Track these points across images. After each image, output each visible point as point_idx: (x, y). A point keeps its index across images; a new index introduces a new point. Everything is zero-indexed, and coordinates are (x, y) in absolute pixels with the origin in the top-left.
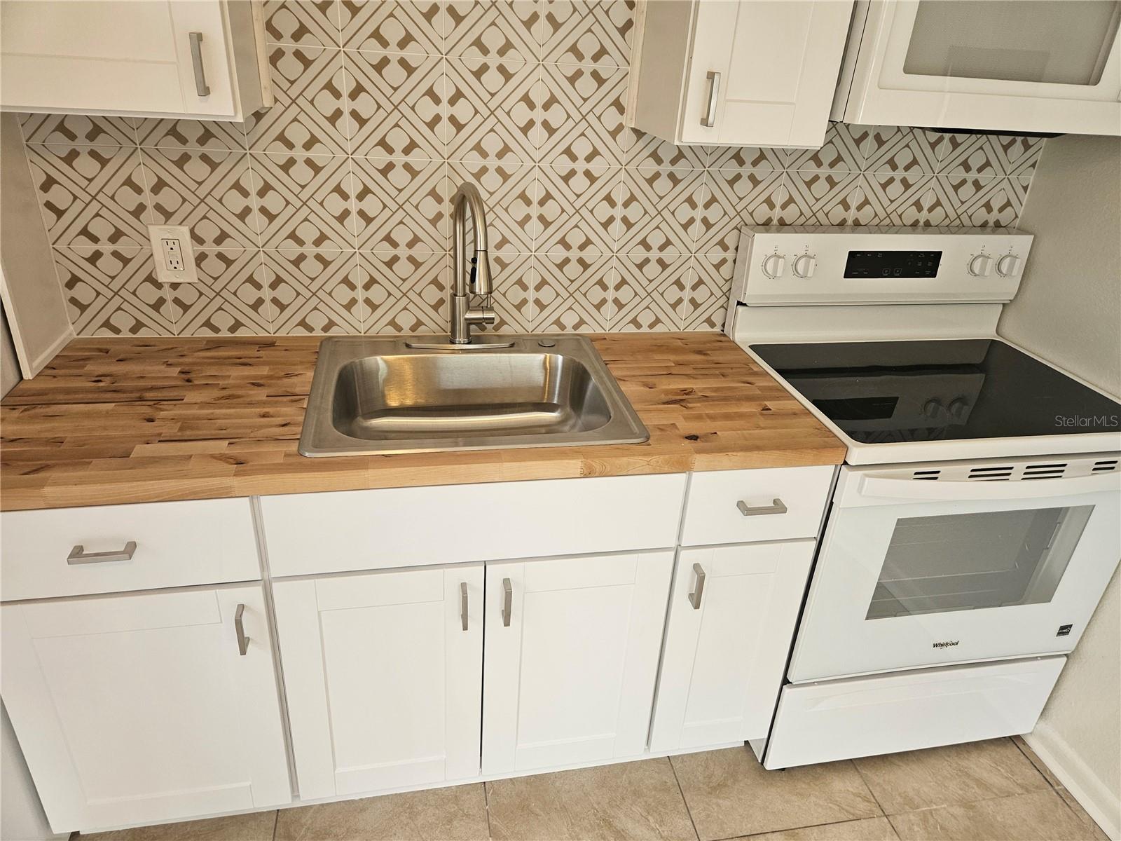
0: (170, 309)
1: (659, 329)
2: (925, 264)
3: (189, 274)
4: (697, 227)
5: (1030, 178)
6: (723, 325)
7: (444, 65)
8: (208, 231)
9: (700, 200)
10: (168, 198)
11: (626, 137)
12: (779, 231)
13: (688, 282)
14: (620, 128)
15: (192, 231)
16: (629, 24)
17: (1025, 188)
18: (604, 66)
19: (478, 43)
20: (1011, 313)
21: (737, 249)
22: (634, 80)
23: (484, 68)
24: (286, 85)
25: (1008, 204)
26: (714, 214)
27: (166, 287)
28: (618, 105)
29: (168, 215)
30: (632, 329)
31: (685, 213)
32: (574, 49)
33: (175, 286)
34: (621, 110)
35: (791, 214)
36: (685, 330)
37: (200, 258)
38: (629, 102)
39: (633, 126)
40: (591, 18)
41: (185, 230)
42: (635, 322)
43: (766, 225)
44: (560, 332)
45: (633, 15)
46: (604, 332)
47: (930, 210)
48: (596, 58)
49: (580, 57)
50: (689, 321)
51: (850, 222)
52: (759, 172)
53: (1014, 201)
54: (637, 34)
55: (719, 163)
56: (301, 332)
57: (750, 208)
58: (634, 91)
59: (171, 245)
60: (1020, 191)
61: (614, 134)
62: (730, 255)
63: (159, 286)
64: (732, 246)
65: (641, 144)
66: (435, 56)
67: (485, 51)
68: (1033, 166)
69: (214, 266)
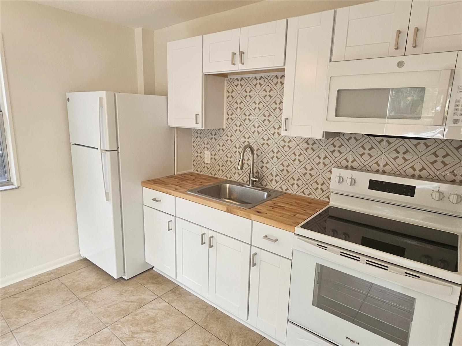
0: (206, 169)
1: (310, 196)
3: (209, 162)
4: (322, 165)
8: (213, 153)
9: (322, 157)
10: (208, 146)
12: (351, 170)
15: (211, 153)
24: (228, 124)
26: (327, 161)
29: (208, 149)
30: (302, 194)
31: (317, 160)
33: (207, 164)
35: (355, 165)
36: (320, 199)
37: (211, 158)
41: (210, 152)
42: (303, 192)
44: (282, 191)
46: (294, 193)
50: (320, 196)
52: (342, 149)
55: (327, 146)
57: (340, 161)
59: (208, 155)
63: (205, 163)
69: (213, 160)
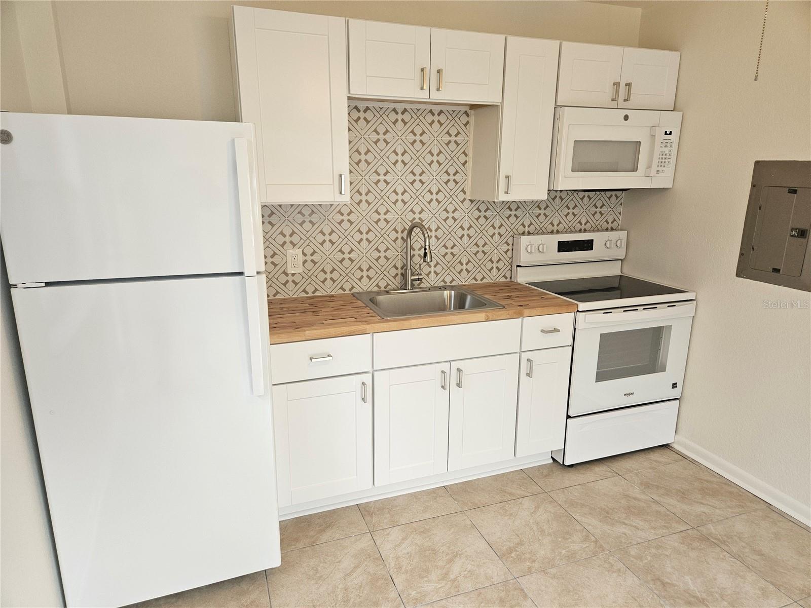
0: (290, 285)
1: (485, 281)
2: (587, 245)
3: (300, 269)
4: (497, 237)
5: (621, 209)
6: (511, 278)
7: (400, 181)
8: (309, 251)
9: (497, 225)
10: (295, 239)
11: (467, 203)
13: (495, 259)
14: (465, 199)
15: (303, 251)
16: (466, 162)
17: (620, 214)
18: (457, 177)
19: (412, 172)
20: (625, 263)
21: (513, 245)
22: (469, 182)
23: (414, 181)
25: (614, 220)
26: (502, 231)
27: (290, 275)
28: (463, 191)
29: (294, 245)
30: (474, 282)
31: (491, 231)
32: (447, 172)
33: (293, 275)
34: (465, 193)
35: (532, 229)
36: (495, 281)
37: (305, 262)
38: (468, 190)
39: (470, 198)
40: (452, 161)
41: (301, 250)
42: (475, 279)
43: (523, 234)
45: (467, 159)
46: (462, 284)
47: (585, 224)
48: (454, 175)
49: (449, 175)
50: (496, 277)
51: (555, 231)
52: (518, 213)
53: (616, 219)
54: (470, 165)
56: (341, 292)
57: (516, 228)
58: (470, 186)
59: (294, 256)
60: (618, 215)
61: (462, 202)
62: (510, 247)
63: (287, 275)
64: (511, 243)
65: (473, 205)
66: (397, 177)
67: (415, 175)
68: (621, 204)
69: (309, 265)
